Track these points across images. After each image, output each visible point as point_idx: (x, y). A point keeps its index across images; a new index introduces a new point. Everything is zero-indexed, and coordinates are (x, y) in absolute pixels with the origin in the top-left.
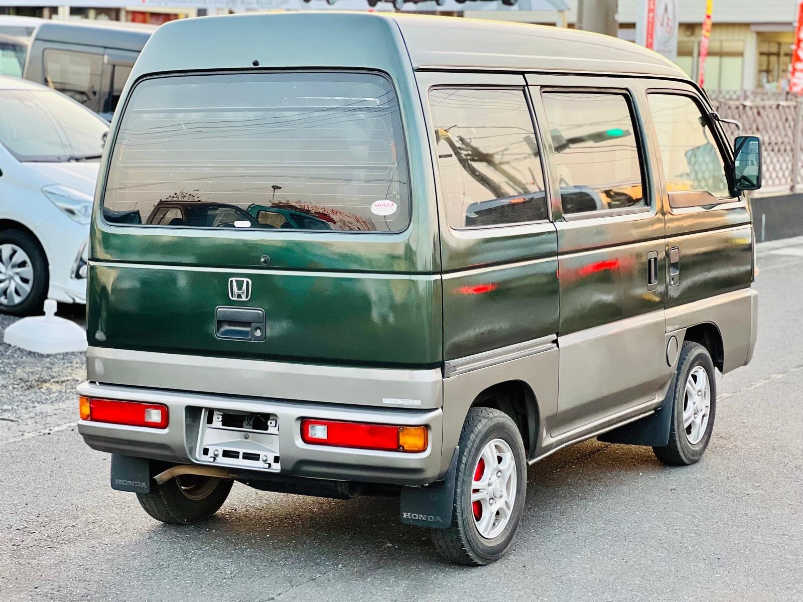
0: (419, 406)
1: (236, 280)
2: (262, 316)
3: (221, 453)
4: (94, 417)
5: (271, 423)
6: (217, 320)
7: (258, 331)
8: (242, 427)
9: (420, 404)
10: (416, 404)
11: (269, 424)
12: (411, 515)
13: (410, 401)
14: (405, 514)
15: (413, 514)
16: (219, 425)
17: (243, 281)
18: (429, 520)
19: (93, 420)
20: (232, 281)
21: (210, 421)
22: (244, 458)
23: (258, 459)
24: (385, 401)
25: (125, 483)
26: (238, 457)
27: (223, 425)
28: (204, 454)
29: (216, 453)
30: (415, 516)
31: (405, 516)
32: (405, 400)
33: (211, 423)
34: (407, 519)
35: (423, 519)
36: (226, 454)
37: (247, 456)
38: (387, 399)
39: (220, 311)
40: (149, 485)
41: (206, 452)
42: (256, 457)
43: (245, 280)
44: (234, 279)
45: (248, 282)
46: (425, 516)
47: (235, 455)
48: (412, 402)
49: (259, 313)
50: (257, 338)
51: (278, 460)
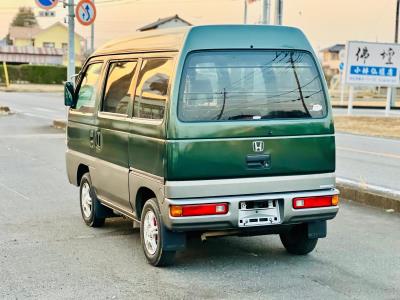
1: (257, 143)
2: (269, 157)
3: (249, 221)
4: (184, 215)
6: (247, 161)
7: (267, 164)
11: (269, 204)
16: (245, 209)
17: (260, 142)
20: (255, 143)
21: (240, 208)
24: (321, 187)
27: (247, 208)
28: (241, 222)
29: (247, 221)
35: (317, 234)
36: (252, 221)
37: (261, 220)
39: (248, 157)
42: (266, 220)
45: (262, 143)
47: (256, 220)
50: (266, 167)
51: (276, 219)
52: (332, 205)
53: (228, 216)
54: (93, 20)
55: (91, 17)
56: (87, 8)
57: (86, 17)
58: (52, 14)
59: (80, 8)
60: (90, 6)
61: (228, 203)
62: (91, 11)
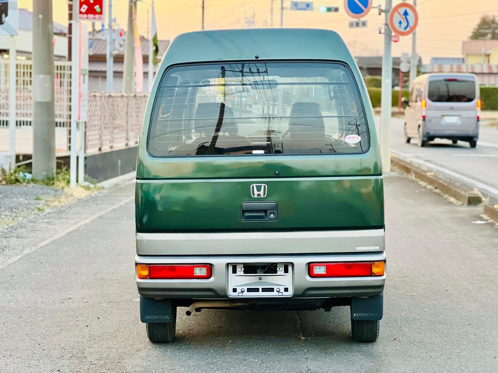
0: (378, 250)
1: (256, 186)
2: (275, 206)
3: (246, 290)
4: (152, 276)
5: (279, 269)
6: (242, 210)
7: (272, 215)
8: (257, 273)
9: (379, 249)
10: (376, 249)
11: (278, 269)
12: (358, 314)
13: (373, 247)
14: (355, 314)
15: (360, 314)
16: (242, 274)
17: (262, 185)
18: (370, 316)
19: (151, 278)
20: (253, 187)
21: (234, 271)
22: (262, 291)
23: (273, 291)
24: (358, 248)
25: (153, 317)
26: (258, 291)
27: (244, 273)
28: (234, 291)
29: (243, 290)
30: (361, 315)
31: (354, 316)
32: (370, 247)
33: (236, 273)
34: (356, 316)
35: (366, 315)
36: (249, 290)
37: (264, 290)
38: (359, 248)
39: (244, 205)
40: (171, 317)
41: (235, 290)
42: (272, 290)
43: (263, 185)
44: (255, 185)
45: (265, 186)
46: (368, 314)
47: (257, 290)
48: (375, 248)
49: (274, 204)
50: (271, 219)
51: (286, 290)
52: (371, 274)
53: (210, 282)
54: (413, 29)
55: (411, 24)
56: (406, 13)
57: (404, 24)
58: (364, 24)
59: (396, 14)
60: (409, 11)
61: (211, 265)
62: (411, 17)
